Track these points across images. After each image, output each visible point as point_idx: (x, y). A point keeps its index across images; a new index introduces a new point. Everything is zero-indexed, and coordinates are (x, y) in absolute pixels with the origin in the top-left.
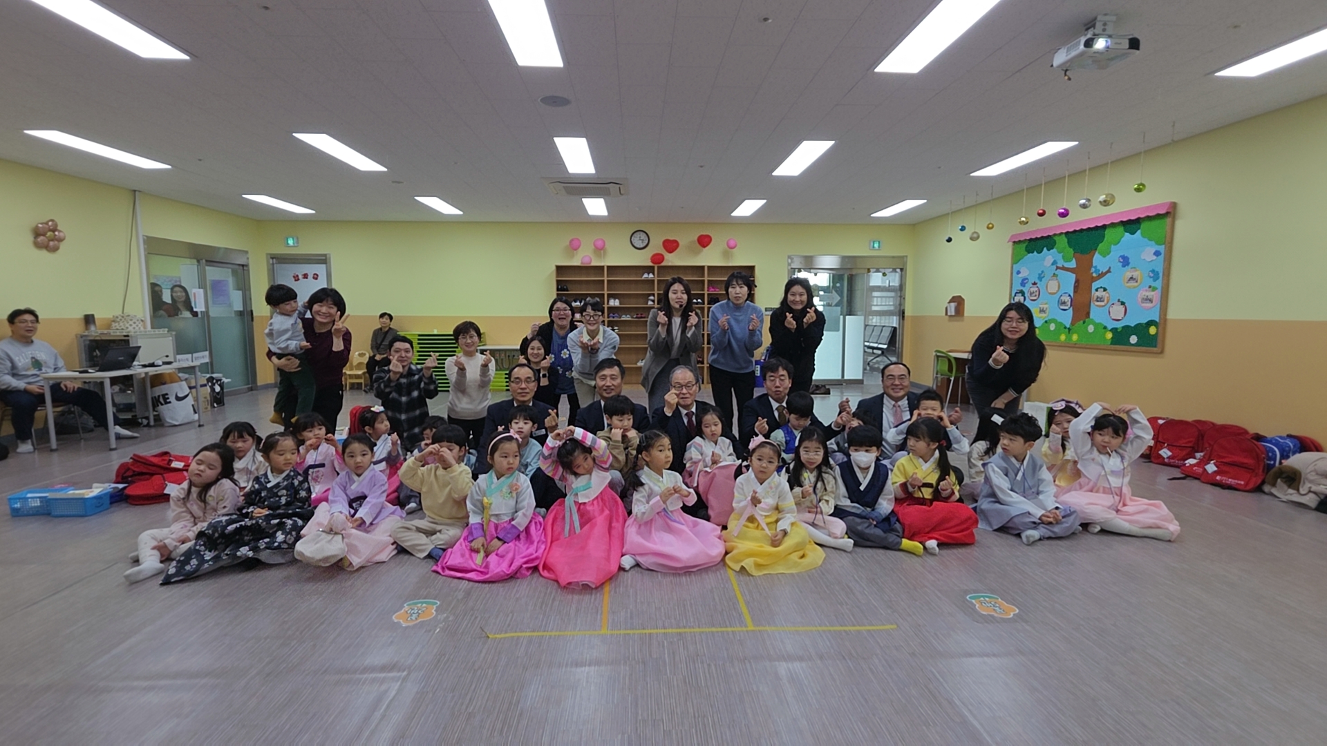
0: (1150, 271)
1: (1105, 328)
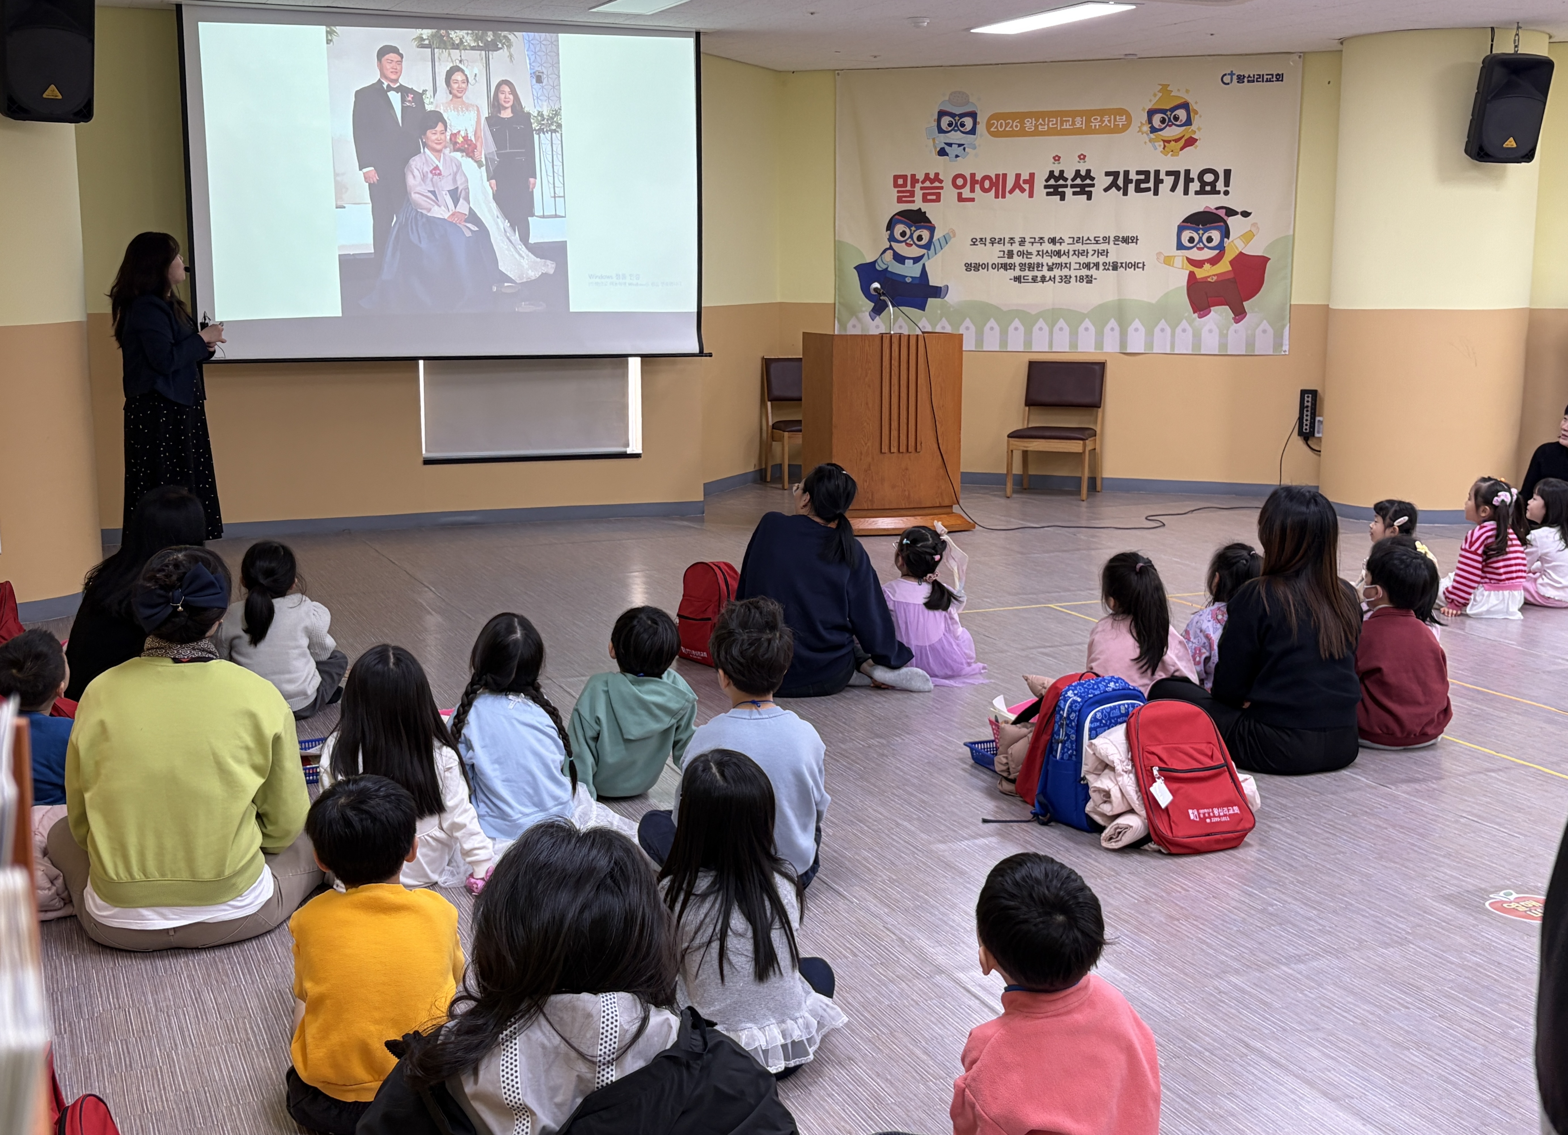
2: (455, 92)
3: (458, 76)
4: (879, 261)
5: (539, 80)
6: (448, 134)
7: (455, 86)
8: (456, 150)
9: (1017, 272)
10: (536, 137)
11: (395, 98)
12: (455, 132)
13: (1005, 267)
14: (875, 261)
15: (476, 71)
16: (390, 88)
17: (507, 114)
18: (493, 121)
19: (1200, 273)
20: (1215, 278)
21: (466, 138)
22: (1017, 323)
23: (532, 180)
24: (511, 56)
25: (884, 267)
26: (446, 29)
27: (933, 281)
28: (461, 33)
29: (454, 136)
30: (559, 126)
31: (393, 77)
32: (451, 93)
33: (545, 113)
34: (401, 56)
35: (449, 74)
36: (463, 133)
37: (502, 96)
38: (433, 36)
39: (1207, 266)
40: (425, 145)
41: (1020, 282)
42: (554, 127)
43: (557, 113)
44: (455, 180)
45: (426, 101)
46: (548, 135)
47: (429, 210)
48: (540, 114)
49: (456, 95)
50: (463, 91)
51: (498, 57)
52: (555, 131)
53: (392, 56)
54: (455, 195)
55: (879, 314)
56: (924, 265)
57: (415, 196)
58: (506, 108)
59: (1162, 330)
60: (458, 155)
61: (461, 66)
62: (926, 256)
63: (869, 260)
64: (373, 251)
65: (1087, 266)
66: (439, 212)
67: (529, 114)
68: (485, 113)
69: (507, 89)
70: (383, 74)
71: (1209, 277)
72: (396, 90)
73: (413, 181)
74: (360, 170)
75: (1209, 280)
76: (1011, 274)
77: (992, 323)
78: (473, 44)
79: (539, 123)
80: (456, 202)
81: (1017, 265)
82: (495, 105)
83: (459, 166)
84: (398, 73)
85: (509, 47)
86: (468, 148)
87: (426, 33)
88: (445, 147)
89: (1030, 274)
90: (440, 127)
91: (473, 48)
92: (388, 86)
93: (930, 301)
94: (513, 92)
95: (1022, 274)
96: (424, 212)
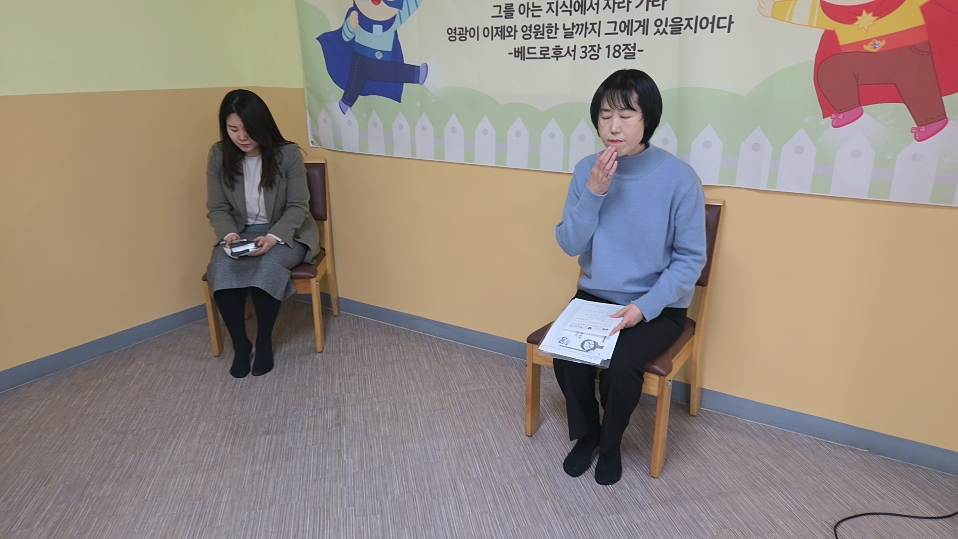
4: (345, 28)
9: (519, 42)
13: (503, 33)
14: (340, 30)
19: (847, 35)
20: (881, 44)
22: (519, 125)
25: (351, 38)
27: (410, 58)
39: (866, 19)
41: (523, 58)
55: (351, 106)
56: (396, 32)
59: (756, 147)
62: (397, 19)
63: (335, 28)
65: (628, 27)
71: (867, 42)
75: (867, 48)
76: (511, 44)
77: (485, 123)
81: (519, 29)
89: (538, 44)
93: (407, 86)
95: (527, 44)
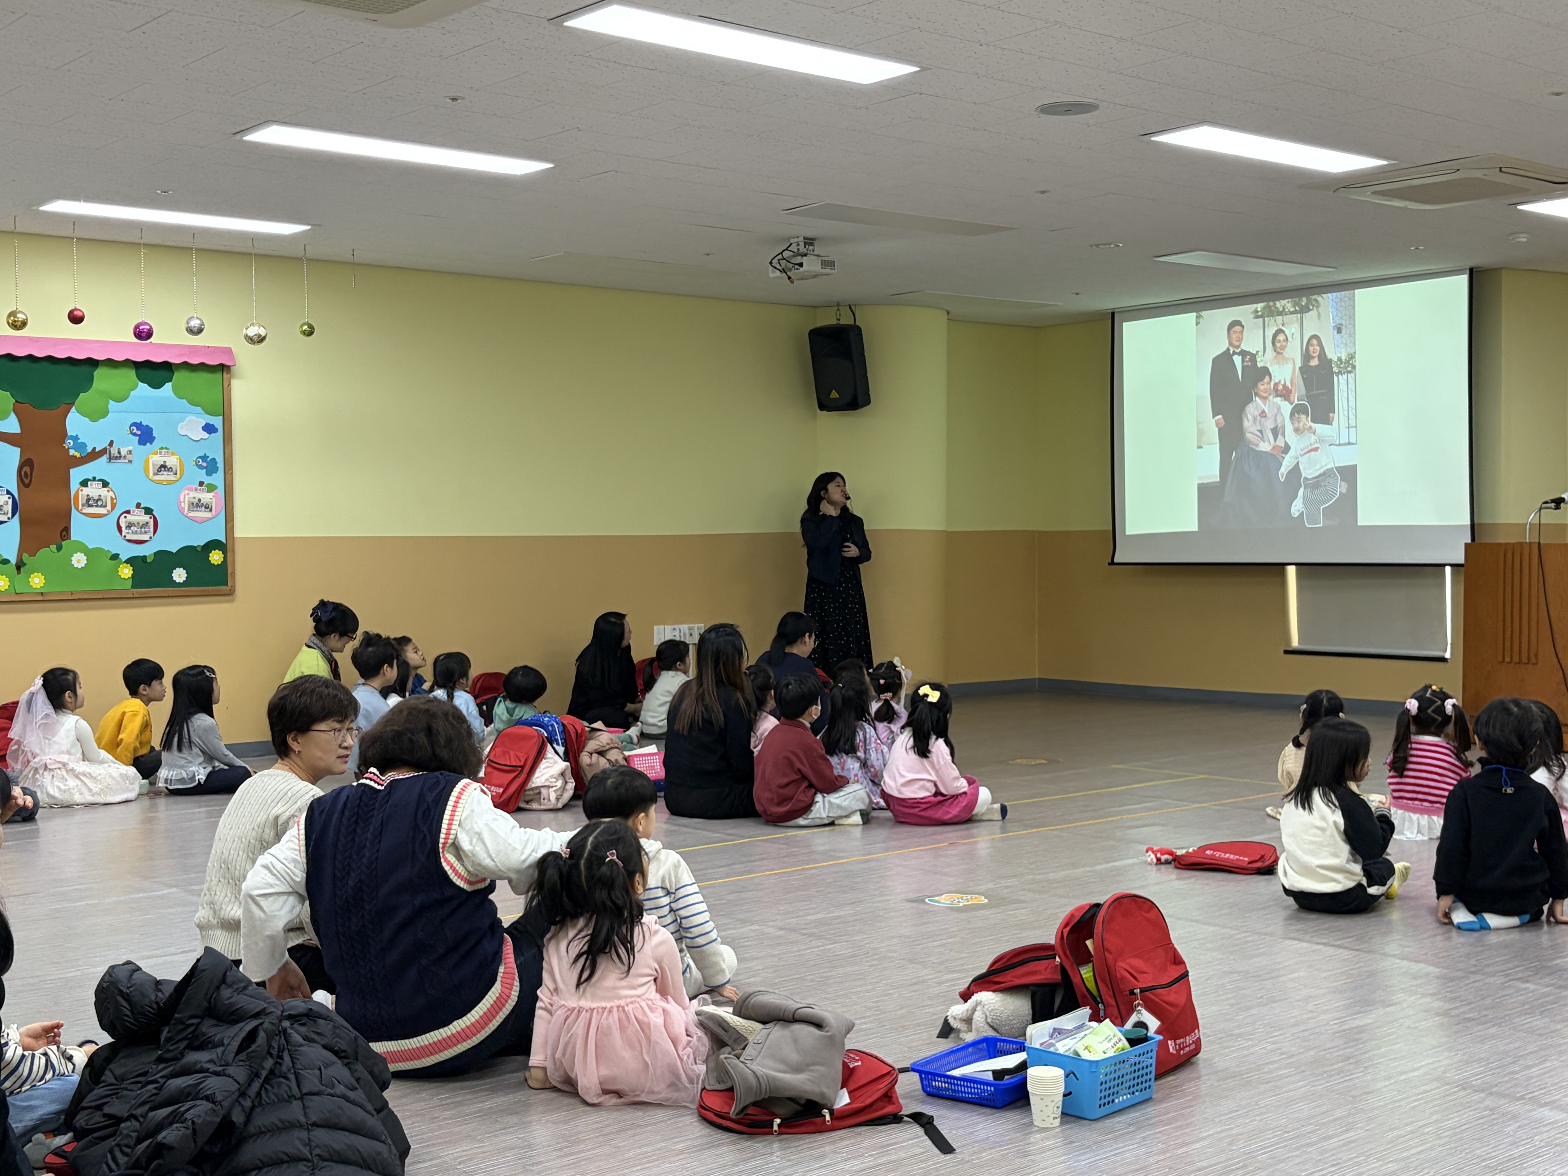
0: (199, 457)
1: (115, 557)
2: (1278, 350)
3: (1281, 337)
5: (1339, 331)
6: (1272, 384)
7: (1278, 345)
8: (1277, 396)
10: (1336, 378)
11: (1237, 359)
12: (1277, 381)
15: (1293, 331)
16: (1234, 353)
17: (1314, 362)
18: (1305, 369)
21: (1284, 386)
23: (1331, 415)
24: (1319, 314)
26: (1274, 300)
28: (1284, 302)
29: (1276, 384)
30: (1354, 367)
31: (1237, 344)
32: (1275, 351)
33: (1343, 358)
34: (1243, 327)
35: (1275, 336)
36: (1282, 382)
37: (1311, 348)
38: (1264, 308)
40: (1256, 394)
42: (1349, 369)
43: (1352, 357)
44: (1276, 420)
45: (1258, 360)
46: (1345, 376)
47: (1257, 445)
48: (1340, 359)
49: (1278, 352)
50: (1283, 348)
51: (1310, 317)
52: (1350, 372)
53: (1237, 328)
54: (1275, 432)
57: (1248, 435)
58: (1313, 357)
60: (1278, 400)
61: (1283, 328)
64: (1218, 480)
66: (1265, 447)
67: (1331, 360)
68: (1299, 364)
69: (1315, 342)
70: (1231, 344)
72: (1239, 354)
73: (1249, 424)
74: (1213, 417)
78: (1292, 309)
79: (1339, 367)
80: (1275, 439)
82: (1307, 356)
83: (1279, 409)
84: (1240, 340)
85: (1318, 307)
86: (1285, 394)
87: (1260, 306)
88: (1270, 395)
90: (1267, 379)
91: (1292, 313)
92: (1234, 352)
94: (1320, 344)
96: (1254, 447)
